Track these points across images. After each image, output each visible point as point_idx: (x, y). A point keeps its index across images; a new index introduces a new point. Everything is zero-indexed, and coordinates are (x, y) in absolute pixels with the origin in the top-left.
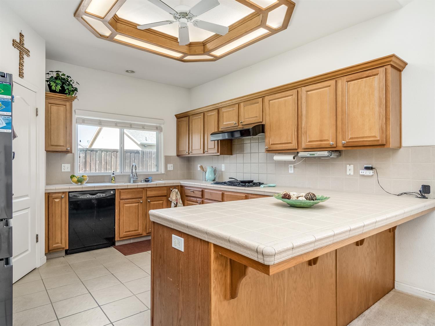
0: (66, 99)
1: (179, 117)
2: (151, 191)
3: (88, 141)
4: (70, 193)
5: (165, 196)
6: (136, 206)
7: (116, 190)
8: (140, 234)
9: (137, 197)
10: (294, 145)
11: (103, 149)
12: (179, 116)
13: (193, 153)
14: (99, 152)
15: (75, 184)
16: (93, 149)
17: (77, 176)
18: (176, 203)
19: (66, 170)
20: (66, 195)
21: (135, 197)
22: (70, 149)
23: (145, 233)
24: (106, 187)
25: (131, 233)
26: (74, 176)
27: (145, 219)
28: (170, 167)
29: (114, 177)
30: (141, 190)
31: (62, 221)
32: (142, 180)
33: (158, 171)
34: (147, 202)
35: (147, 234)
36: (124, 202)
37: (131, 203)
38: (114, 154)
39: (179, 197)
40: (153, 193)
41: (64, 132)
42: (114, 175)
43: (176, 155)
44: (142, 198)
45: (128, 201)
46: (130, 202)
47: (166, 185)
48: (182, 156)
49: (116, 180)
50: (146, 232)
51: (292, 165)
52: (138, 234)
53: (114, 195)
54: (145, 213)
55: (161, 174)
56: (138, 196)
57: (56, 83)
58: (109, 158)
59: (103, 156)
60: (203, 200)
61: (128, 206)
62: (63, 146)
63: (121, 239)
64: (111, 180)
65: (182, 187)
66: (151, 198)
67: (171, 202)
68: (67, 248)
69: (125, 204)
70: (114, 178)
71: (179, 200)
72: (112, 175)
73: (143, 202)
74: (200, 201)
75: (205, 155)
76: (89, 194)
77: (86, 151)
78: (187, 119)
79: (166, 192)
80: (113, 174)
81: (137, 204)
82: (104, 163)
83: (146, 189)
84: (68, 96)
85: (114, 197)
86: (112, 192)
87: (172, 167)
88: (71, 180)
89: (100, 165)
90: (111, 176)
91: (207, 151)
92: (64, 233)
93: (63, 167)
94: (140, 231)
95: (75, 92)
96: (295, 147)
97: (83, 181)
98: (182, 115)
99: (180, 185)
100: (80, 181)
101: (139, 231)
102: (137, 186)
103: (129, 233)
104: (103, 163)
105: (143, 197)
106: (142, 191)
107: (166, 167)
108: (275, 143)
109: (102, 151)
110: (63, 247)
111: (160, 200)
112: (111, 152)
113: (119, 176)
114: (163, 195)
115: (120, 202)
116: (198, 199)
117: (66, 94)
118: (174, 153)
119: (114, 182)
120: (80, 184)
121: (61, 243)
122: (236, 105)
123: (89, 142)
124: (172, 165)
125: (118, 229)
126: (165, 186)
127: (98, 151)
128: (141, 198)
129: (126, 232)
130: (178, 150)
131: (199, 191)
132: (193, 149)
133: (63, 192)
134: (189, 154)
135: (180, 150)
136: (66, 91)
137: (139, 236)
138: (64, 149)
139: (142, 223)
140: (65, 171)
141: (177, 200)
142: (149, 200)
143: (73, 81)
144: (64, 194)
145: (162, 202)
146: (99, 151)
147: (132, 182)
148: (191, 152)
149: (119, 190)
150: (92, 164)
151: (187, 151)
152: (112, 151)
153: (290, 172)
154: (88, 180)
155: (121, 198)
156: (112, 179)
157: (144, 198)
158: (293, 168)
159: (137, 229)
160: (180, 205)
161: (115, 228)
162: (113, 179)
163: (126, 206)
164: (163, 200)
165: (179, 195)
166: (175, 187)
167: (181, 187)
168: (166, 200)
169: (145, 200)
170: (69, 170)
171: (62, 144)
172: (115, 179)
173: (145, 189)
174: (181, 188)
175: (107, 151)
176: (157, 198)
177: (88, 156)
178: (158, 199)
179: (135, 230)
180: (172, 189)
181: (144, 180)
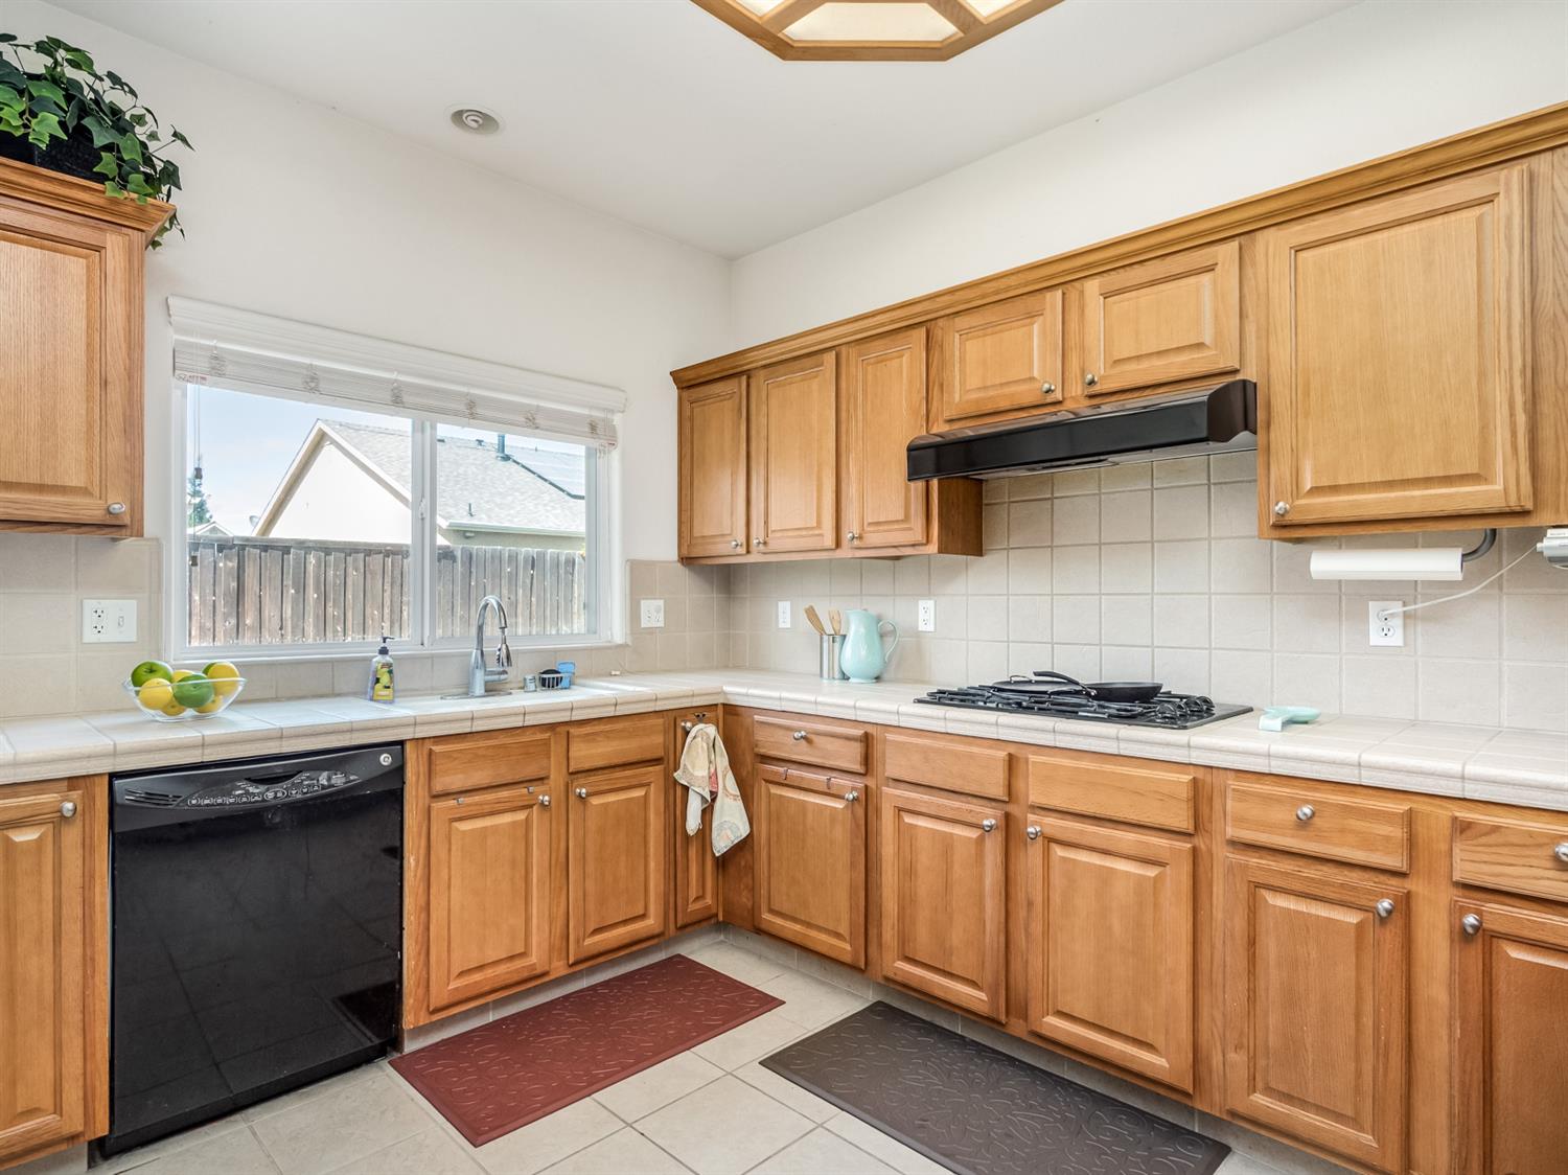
0: (102, 209)
1: (691, 382)
2: (590, 738)
3: (251, 518)
4: (117, 782)
5: (657, 761)
6: (514, 823)
7: (408, 747)
8: (539, 971)
9: (518, 778)
10: (1505, 490)
11: (311, 541)
12: (691, 375)
13: (773, 546)
14: (296, 554)
15: (161, 717)
16: (273, 540)
17: (175, 668)
18: (712, 793)
19: (111, 635)
20: (89, 798)
21: (509, 779)
22: (132, 509)
23: (562, 963)
24: (351, 731)
25: (489, 973)
26: (152, 670)
27: (561, 888)
28: (653, 613)
29: (389, 665)
30: (539, 736)
31: (64, 962)
32: (529, 677)
33: (595, 633)
34: (572, 799)
35: (571, 966)
36: (451, 808)
37: (492, 814)
38: (355, 560)
39: (722, 761)
40: (600, 750)
41: (89, 411)
42: (388, 659)
43: (676, 558)
44: (547, 778)
45: (476, 804)
46: (487, 808)
47: (660, 706)
48: (704, 562)
49: (399, 684)
50: (564, 954)
51: (1397, 608)
52: (526, 974)
53: (399, 770)
54: (562, 859)
55: (609, 648)
56: (531, 771)
57: (31, 98)
58: (335, 575)
59: (311, 569)
60: (871, 783)
61: (473, 830)
62: (84, 491)
63: (436, 1017)
64: (370, 685)
65: (731, 710)
66: (592, 779)
67: (686, 789)
68: (102, 1128)
69: (460, 819)
70: (390, 672)
71: (724, 776)
72: (379, 658)
73: (553, 804)
74: (853, 789)
75: (839, 554)
76: (249, 779)
77: (243, 547)
78: (740, 386)
79: (659, 739)
80: (384, 651)
81: (521, 816)
82: (315, 596)
83: (563, 729)
84: (114, 191)
85: (396, 786)
86: (385, 759)
87: (658, 612)
88: (137, 693)
89: (297, 605)
90: (369, 659)
91: (860, 538)
92: (78, 1042)
93: (89, 619)
94: (536, 959)
95: (165, 189)
96: (1519, 499)
97: (213, 697)
98: (712, 369)
99: (722, 701)
100: (192, 699)
101: (533, 959)
102: (521, 718)
103: (477, 977)
104: (312, 595)
105: (552, 776)
106: (546, 743)
107: (634, 615)
108: (1342, 481)
109: (305, 546)
110: (67, 1130)
111: (634, 782)
112: (343, 555)
113: (412, 658)
114: (648, 756)
115: (429, 807)
116: (840, 781)
117: (101, 178)
118: (667, 550)
119: (387, 692)
120: (196, 718)
121: (58, 1109)
122: (1048, 295)
123: (255, 520)
124: (661, 602)
125: (417, 964)
126: (656, 712)
127: (292, 550)
128: (542, 779)
129: (461, 974)
130: (686, 533)
131: (848, 738)
132: (773, 526)
133: (69, 778)
134: (748, 552)
135: (696, 533)
136: (101, 159)
137: (535, 981)
138: (90, 509)
139: (547, 913)
140: (103, 638)
141: (713, 777)
142: (582, 786)
143: (150, 126)
144: (76, 794)
145: (639, 793)
146: (295, 548)
147: (479, 689)
148: (765, 543)
149: (428, 745)
150: (266, 600)
151: (742, 539)
152: (348, 551)
153: (1376, 638)
154: (240, 688)
155: (438, 787)
156: (378, 680)
157: (557, 777)
158: (1398, 622)
159: (523, 950)
160: (729, 801)
161: (401, 961)
162: (385, 679)
163: (464, 832)
164: (648, 784)
165: (722, 755)
166: (701, 713)
167: (725, 713)
168: (661, 782)
169: (562, 788)
170: (130, 633)
171: (75, 479)
172: (391, 679)
173: (558, 729)
174: (730, 719)
175: (326, 548)
176: (619, 774)
177: (251, 569)
178: (626, 777)
179: (511, 958)
180: (689, 725)
181: (537, 678)
